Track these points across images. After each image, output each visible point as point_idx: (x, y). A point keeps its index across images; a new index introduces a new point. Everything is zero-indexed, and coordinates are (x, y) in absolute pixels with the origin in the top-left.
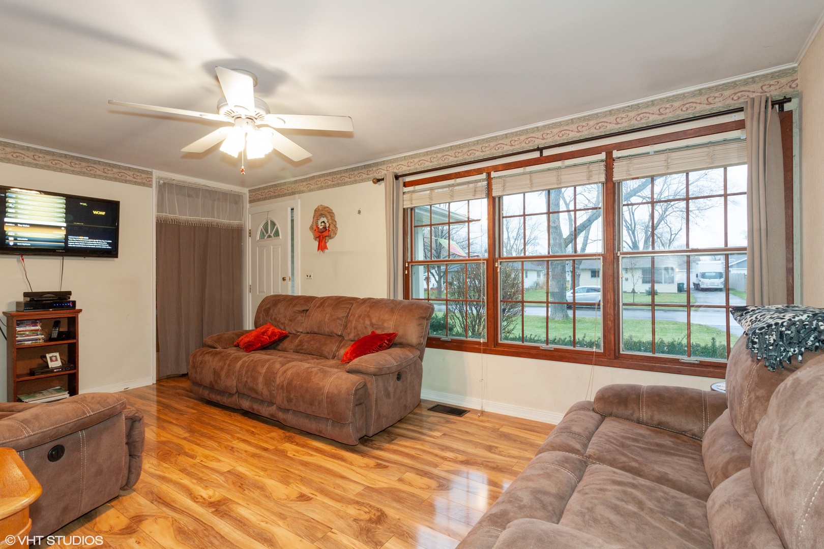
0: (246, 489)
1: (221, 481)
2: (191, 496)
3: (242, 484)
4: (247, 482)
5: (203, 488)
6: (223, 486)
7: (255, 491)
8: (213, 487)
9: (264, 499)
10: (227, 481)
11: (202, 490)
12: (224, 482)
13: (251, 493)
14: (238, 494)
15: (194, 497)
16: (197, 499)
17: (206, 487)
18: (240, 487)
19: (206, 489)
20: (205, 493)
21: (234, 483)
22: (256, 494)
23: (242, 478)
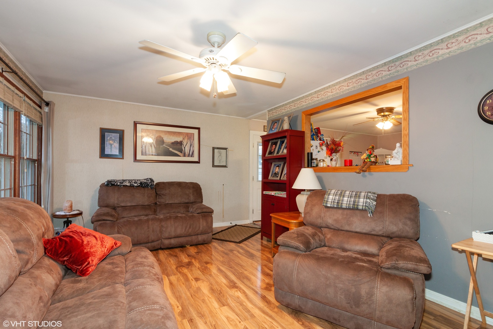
0: (219, 290)
1: (230, 299)
2: (246, 294)
3: (220, 294)
4: (217, 295)
5: (240, 297)
6: (230, 296)
7: (215, 289)
8: (234, 297)
9: (213, 284)
10: (227, 298)
11: (240, 296)
12: (228, 298)
13: (217, 288)
14: (223, 289)
15: (244, 293)
16: (243, 292)
17: (238, 298)
18: (221, 293)
19: (238, 296)
20: (239, 294)
21: (224, 296)
22: (215, 287)
23: (218, 298)
